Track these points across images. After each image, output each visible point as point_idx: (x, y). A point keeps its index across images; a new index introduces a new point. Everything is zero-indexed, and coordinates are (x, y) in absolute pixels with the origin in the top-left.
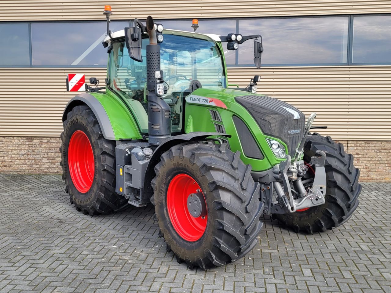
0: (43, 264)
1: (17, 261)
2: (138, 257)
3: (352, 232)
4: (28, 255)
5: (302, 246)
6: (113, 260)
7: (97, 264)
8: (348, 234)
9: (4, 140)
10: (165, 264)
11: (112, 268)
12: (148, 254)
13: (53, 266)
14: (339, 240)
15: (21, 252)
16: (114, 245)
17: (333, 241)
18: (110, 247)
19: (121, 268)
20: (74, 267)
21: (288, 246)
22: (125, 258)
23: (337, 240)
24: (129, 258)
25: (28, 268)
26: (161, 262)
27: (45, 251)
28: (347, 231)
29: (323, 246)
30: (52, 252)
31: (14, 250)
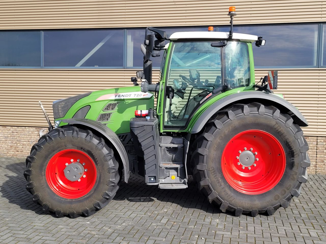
0: (23, 234)
1: (2, 231)
2: (105, 232)
3: (306, 219)
4: (13, 226)
5: (255, 230)
6: (82, 234)
7: (68, 237)
8: (302, 221)
9: (18, 129)
10: (126, 240)
11: (79, 240)
12: (114, 230)
13: (30, 237)
14: (291, 226)
15: (8, 224)
16: (88, 221)
17: (285, 227)
18: (84, 223)
19: (87, 241)
20: (47, 238)
21: (242, 229)
22: (93, 233)
23: (290, 226)
24: (97, 232)
25: (9, 237)
26: (123, 238)
27: (28, 224)
28: (302, 218)
29: (274, 230)
30: (33, 224)
31: (3, 222)
